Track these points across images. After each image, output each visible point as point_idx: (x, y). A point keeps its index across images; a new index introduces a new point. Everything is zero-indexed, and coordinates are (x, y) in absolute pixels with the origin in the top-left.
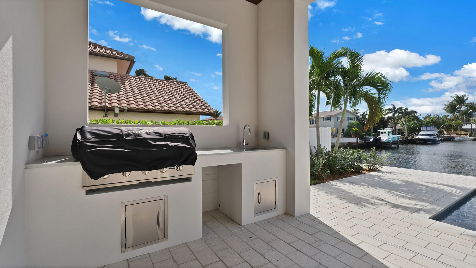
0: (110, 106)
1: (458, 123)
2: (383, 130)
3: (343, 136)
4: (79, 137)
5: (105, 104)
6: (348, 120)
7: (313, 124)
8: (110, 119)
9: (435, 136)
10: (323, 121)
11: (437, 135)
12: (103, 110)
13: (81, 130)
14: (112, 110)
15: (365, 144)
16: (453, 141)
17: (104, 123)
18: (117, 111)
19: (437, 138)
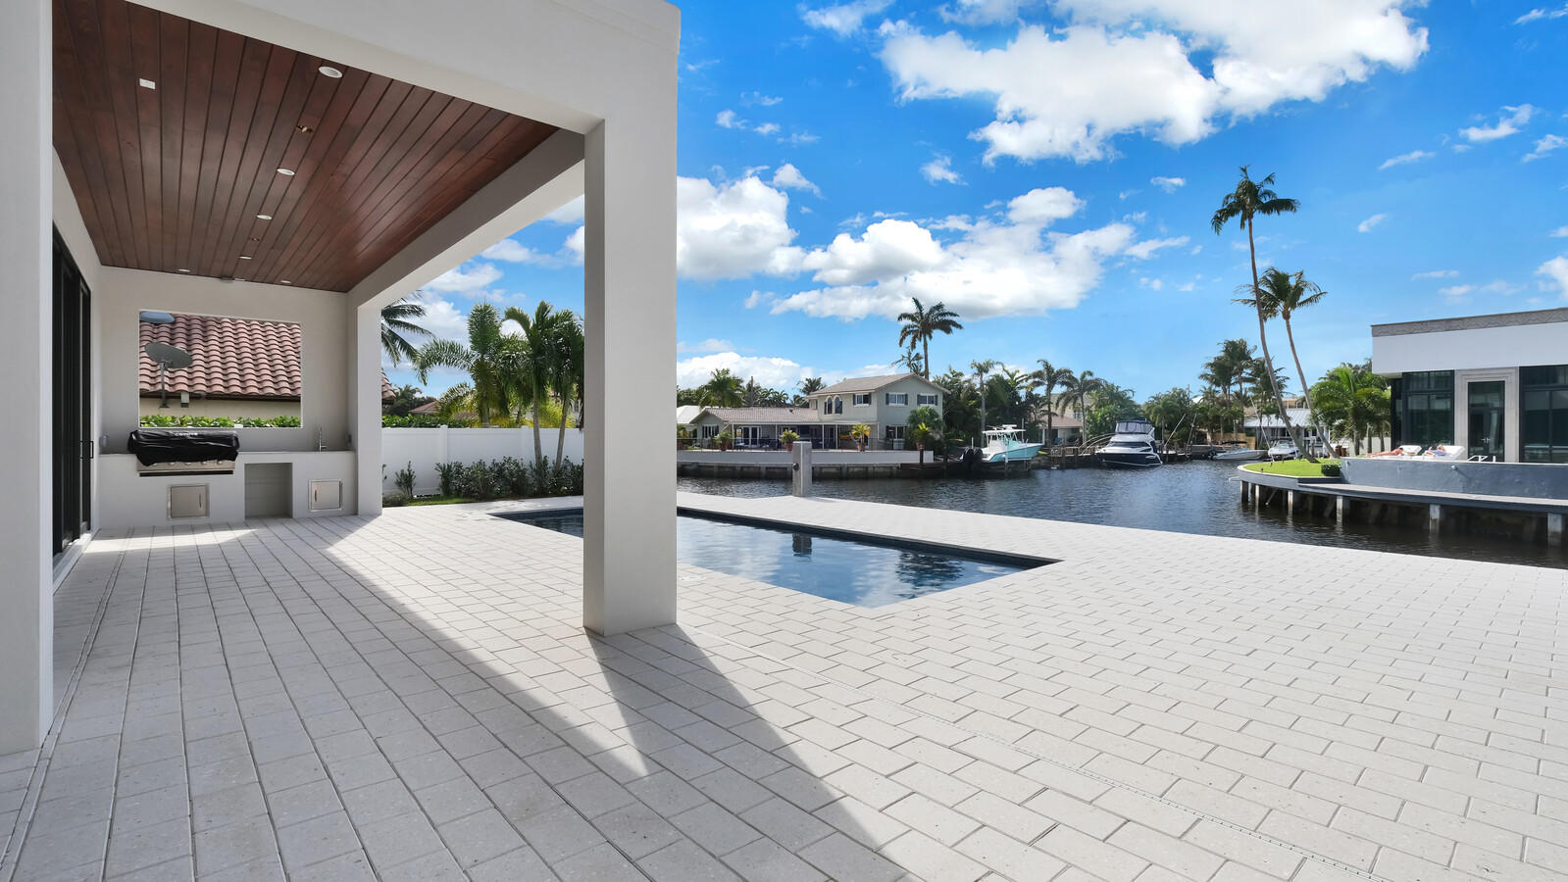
0: (173, 391)
1: (1232, 412)
2: (995, 431)
3: (902, 447)
4: (134, 437)
5: (163, 387)
6: (919, 403)
7: (830, 411)
8: (167, 414)
9: (1145, 448)
10: (854, 404)
11: (1153, 443)
12: (160, 397)
13: (136, 433)
14: (176, 396)
15: (945, 467)
16: (1212, 459)
17: (160, 422)
18: (185, 398)
19: (1151, 452)
